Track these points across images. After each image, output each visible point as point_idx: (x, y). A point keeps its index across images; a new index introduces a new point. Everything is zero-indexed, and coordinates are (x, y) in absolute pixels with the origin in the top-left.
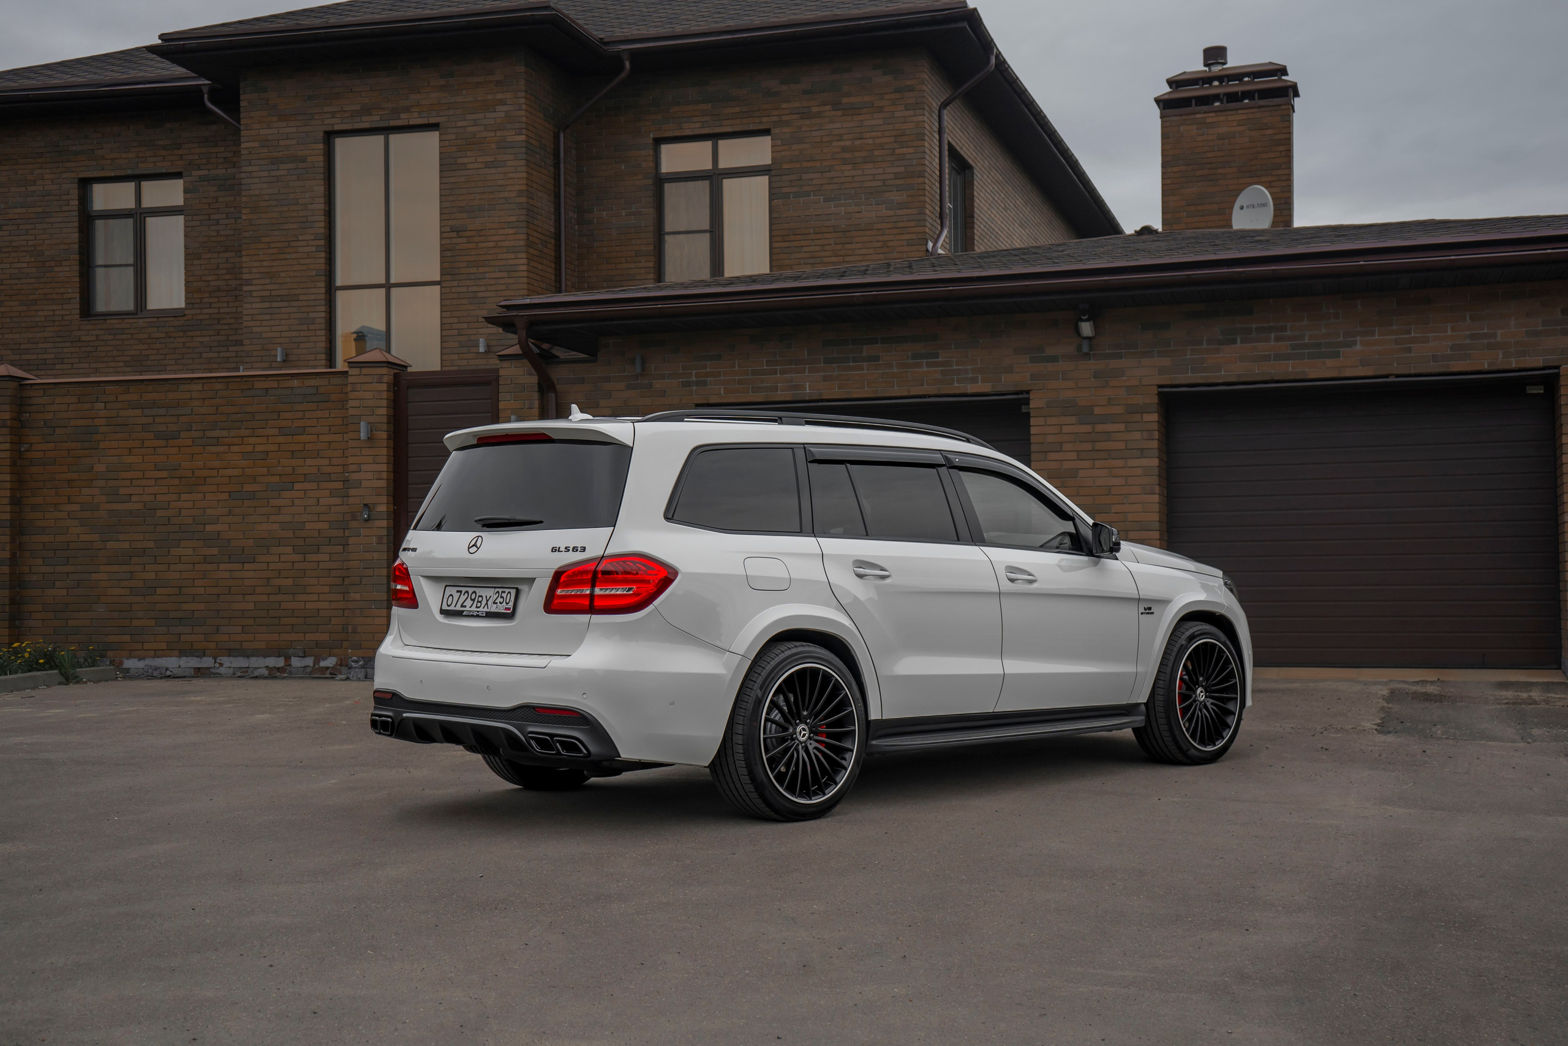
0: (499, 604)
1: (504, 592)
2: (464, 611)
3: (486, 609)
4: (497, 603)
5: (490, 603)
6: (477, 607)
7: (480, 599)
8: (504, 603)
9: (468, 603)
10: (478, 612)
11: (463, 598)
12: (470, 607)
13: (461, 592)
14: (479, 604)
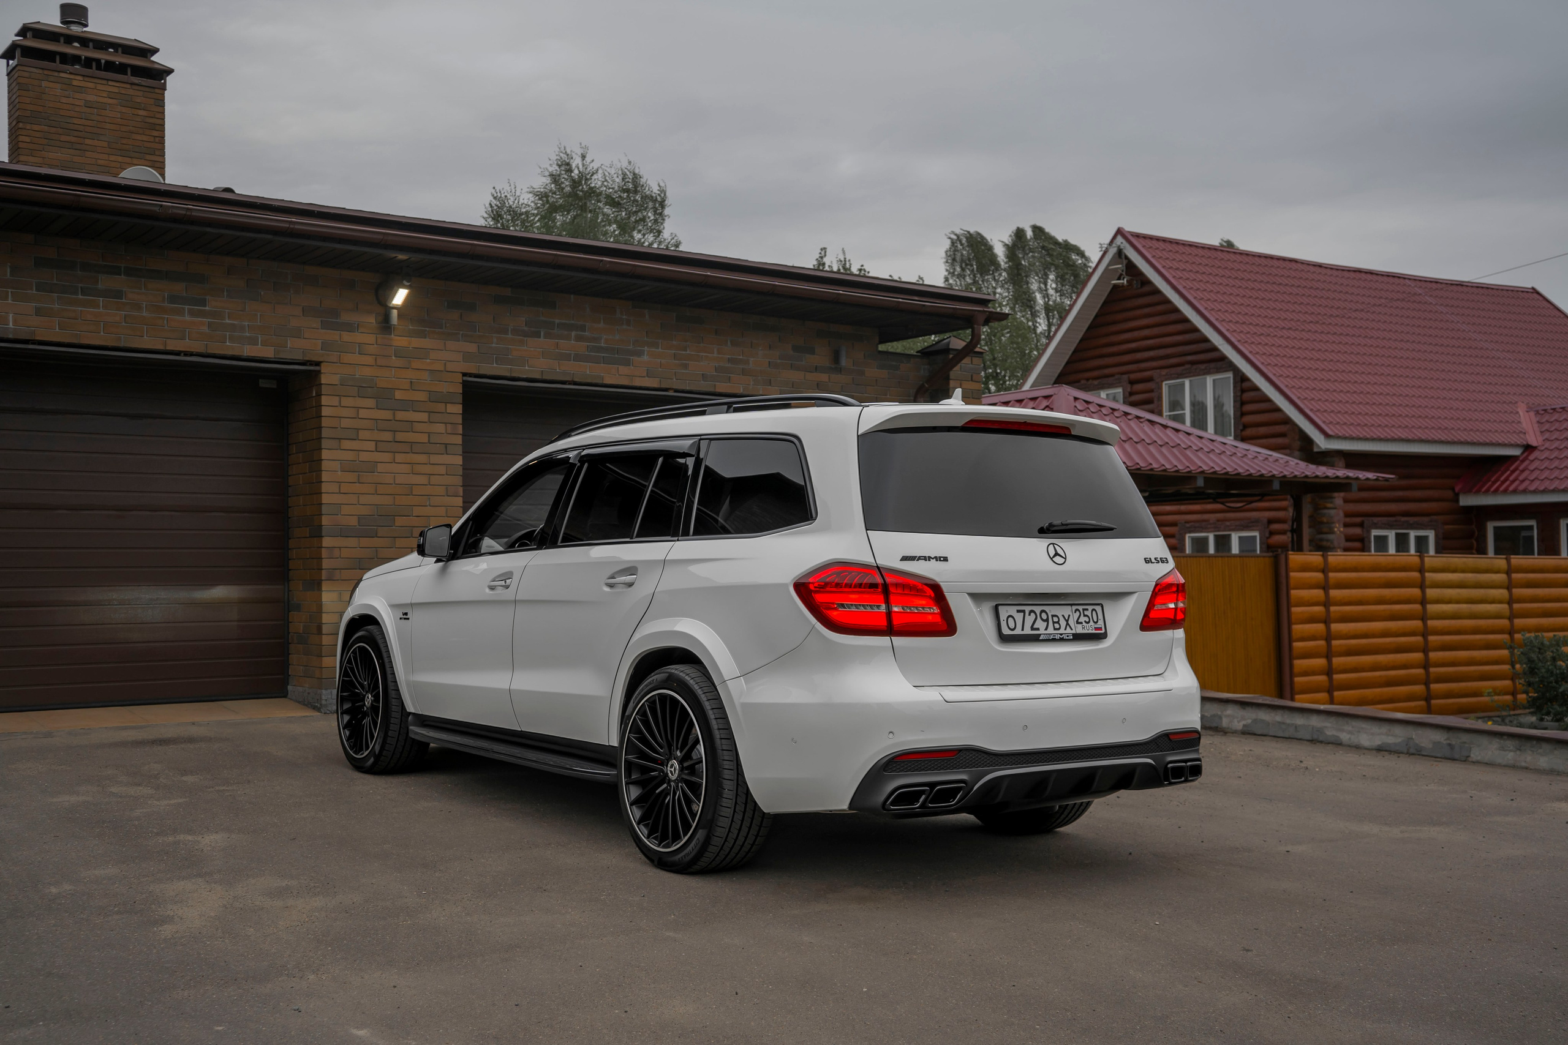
0: (1084, 624)
1: (1087, 610)
2: (1040, 635)
3: (1068, 631)
4: (1082, 623)
5: (1071, 622)
6: (1055, 629)
7: (1056, 619)
8: (1092, 623)
9: (1040, 624)
10: (1061, 634)
11: (1029, 620)
12: (1046, 629)
13: (1024, 611)
14: (1057, 626)
